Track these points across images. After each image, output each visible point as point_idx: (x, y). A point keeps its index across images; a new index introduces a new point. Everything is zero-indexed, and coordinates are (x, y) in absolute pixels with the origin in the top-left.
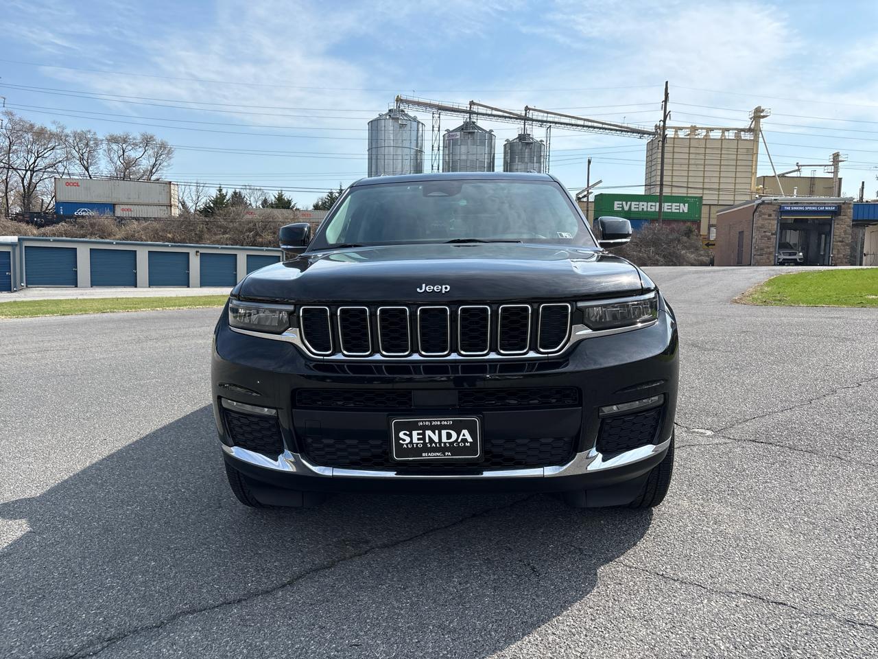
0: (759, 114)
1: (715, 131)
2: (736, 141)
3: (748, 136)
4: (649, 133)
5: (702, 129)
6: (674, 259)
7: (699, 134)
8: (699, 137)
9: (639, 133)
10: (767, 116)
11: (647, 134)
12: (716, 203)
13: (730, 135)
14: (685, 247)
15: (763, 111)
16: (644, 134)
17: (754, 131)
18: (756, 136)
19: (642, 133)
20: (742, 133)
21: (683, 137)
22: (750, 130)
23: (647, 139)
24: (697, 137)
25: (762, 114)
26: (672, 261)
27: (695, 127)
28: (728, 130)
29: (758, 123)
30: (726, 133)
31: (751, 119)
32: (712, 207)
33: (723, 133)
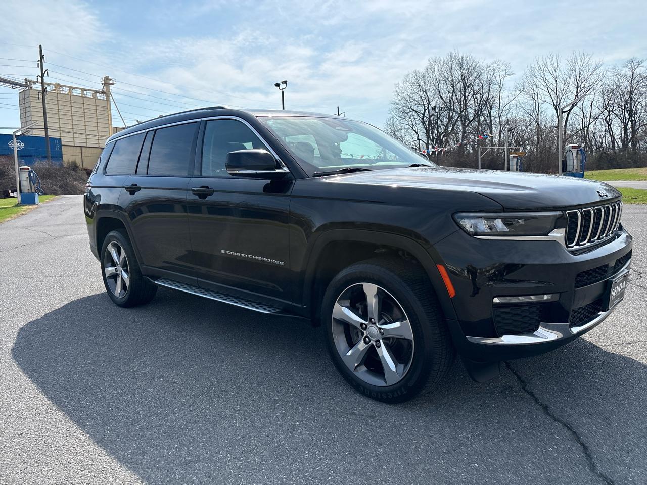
0: (108, 82)
1: (76, 90)
2: (94, 100)
3: (103, 97)
4: (21, 85)
5: (65, 86)
6: (69, 189)
7: (63, 91)
8: (64, 93)
9: (11, 84)
10: (114, 84)
11: (19, 85)
12: (85, 145)
13: (89, 94)
14: (76, 180)
15: (110, 80)
16: (16, 85)
17: (106, 93)
18: (108, 97)
19: (14, 84)
20: (98, 94)
21: (50, 91)
22: (103, 93)
23: (17, 90)
24: (61, 92)
25: (110, 82)
26: (68, 191)
27: (59, 84)
28: (86, 90)
29: (108, 88)
30: (85, 93)
31: (102, 84)
32: (82, 148)
33: (83, 92)
